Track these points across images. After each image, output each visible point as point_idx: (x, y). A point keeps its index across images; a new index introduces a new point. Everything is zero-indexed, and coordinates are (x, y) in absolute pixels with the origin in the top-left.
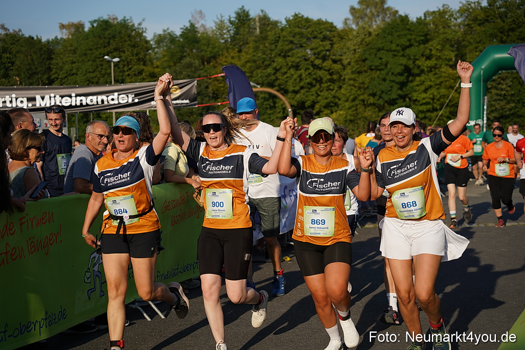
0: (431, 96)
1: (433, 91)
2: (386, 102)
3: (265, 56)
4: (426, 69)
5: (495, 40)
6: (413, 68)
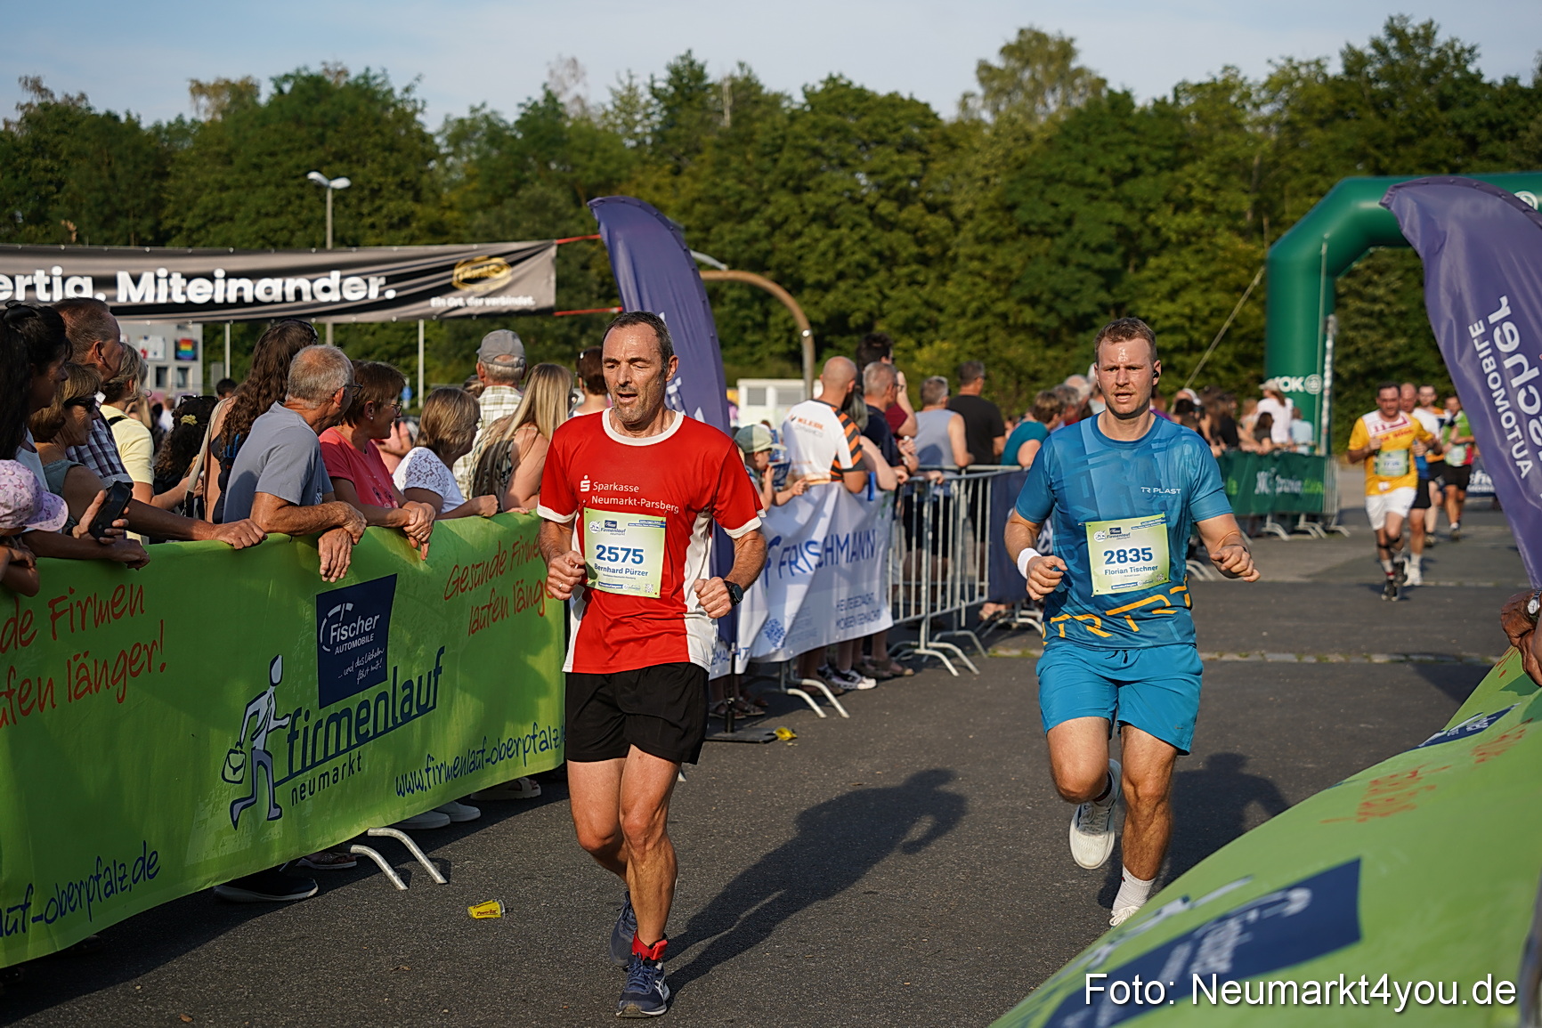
0: (1187, 311)
1: (1193, 298)
2: (1066, 322)
3: (743, 187)
4: (1174, 237)
5: (1359, 167)
6: (1140, 234)
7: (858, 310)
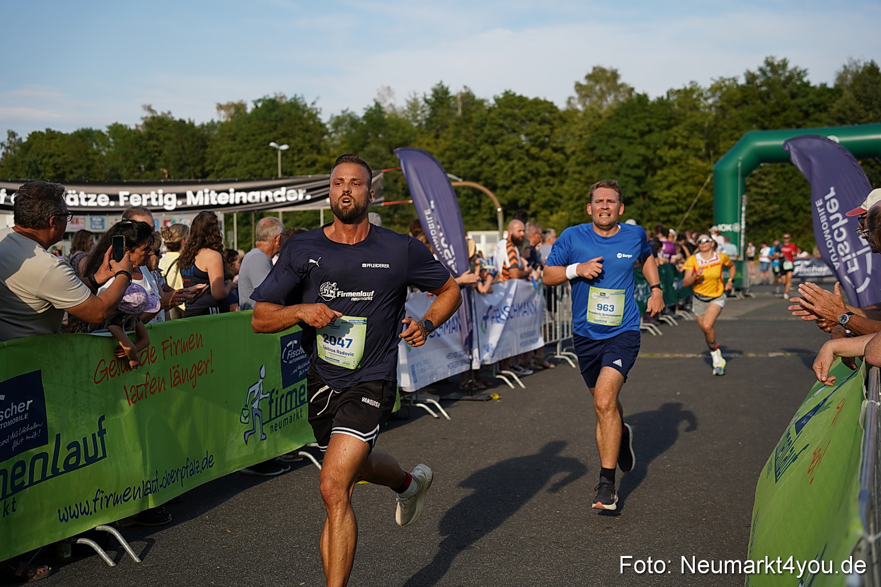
0: (676, 195)
1: (679, 188)
3: (467, 143)
4: (669, 160)
5: (754, 126)
6: (653, 160)
7: (523, 198)
